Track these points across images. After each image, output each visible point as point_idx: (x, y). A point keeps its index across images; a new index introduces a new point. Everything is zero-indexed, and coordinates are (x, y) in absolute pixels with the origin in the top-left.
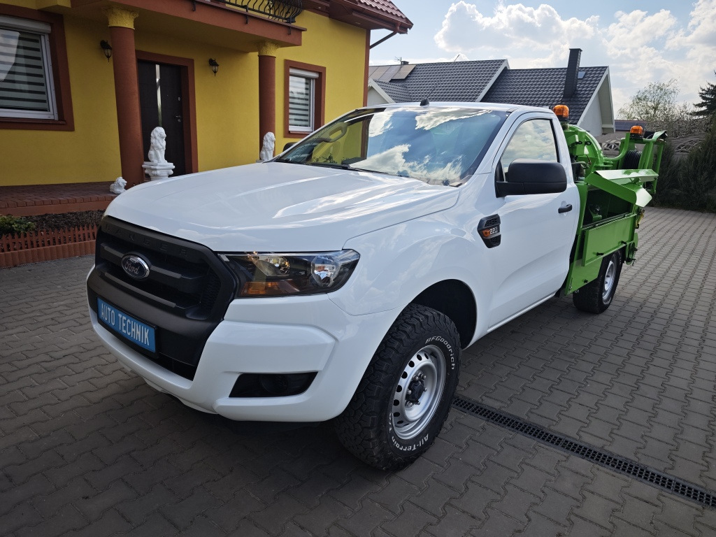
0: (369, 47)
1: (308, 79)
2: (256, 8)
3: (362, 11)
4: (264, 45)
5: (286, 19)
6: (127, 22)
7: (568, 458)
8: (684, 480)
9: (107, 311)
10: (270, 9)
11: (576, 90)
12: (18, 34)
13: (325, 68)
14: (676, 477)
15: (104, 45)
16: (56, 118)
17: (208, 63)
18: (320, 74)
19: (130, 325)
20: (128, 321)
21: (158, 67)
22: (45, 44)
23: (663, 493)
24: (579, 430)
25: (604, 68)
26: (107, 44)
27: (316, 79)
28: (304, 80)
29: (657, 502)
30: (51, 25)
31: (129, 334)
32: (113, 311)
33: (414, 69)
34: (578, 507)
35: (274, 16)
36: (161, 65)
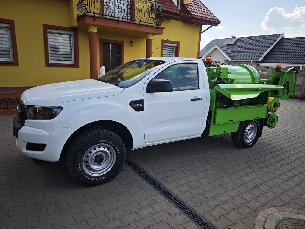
0: (201, 32)
1: (173, 47)
3: (195, 19)
4: (148, 35)
6: (94, 30)
10: (154, 21)
12: (68, 36)
13: (180, 42)
16: (74, 63)
17: (130, 42)
18: (178, 45)
21: (111, 44)
24: (175, 187)
27: (176, 47)
30: (74, 32)
33: (238, 39)
35: (152, 23)
36: (112, 44)
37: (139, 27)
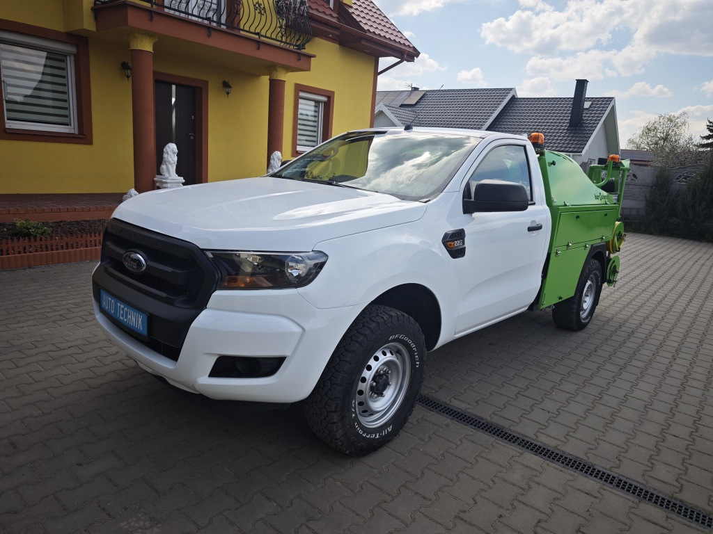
0: (377, 73)
1: (317, 102)
2: (268, 35)
3: (371, 40)
4: (275, 70)
5: (296, 46)
6: (147, 46)
7: (521, 454)
8: (627, 478)
9: (108, 301)
10: (283, 35)
11: (582, 119)
12: (45, 54)
13: (334, 92)
14: (619, 475)
15: (125, 66)
16: (77, 132)
17: (221, 85)
18: (329, 98)
19: (127, 312)
20: (126, 309)
21: (174, 87)
22: (70, 65)
23: (605, 487)
24: (538, 431)
25: (610, 99)
26: (128, 66)
27: (325, 103)
28: (313, 103)
29: (598, 495)
30: (77, 46)
31: (125, 320)
32: (113, 301)
33: (424, 94)
34: (523, 495)
35: (285, 43)
36: (177, 85)
37: (259, 49)
